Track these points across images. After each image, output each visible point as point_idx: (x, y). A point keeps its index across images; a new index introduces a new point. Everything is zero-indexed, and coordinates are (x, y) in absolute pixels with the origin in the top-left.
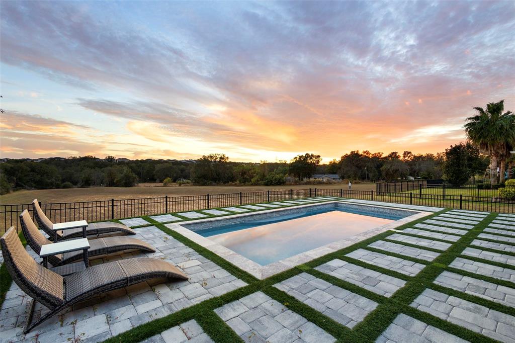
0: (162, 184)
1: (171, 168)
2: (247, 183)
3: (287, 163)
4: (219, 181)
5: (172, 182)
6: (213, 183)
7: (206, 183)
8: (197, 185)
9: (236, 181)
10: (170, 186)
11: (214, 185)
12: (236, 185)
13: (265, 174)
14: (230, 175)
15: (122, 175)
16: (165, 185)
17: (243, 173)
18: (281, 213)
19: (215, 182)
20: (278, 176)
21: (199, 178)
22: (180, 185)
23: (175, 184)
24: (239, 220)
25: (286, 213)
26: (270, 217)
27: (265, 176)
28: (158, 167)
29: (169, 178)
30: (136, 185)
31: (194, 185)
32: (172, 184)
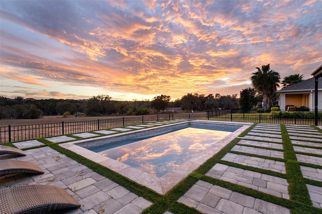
0: (62, 116)
1: (69, 104)
2: (124, 114)
3: (150, 101)
4: (105, 113)
5: (70, 115)
6: (101, 115)
7: (96, 114)
8: (89, 116)
9: (116, 112)
11: (102, 116)
12: (117, 115)
14: (112, 109)
16: (65, 117)
17: (122, 107)
18: (155, 130)
19: (102, 114)
20: (144, 109)
21: (91, 111)
22: (76, 116)
23: (72, 116)
25: (159, 130)
26: (148, 134)
27: (136, 109)
28: (59, 104)
29: (68, 112)
30: (41, 117)
31: (86, 116)
32: (70, 116)
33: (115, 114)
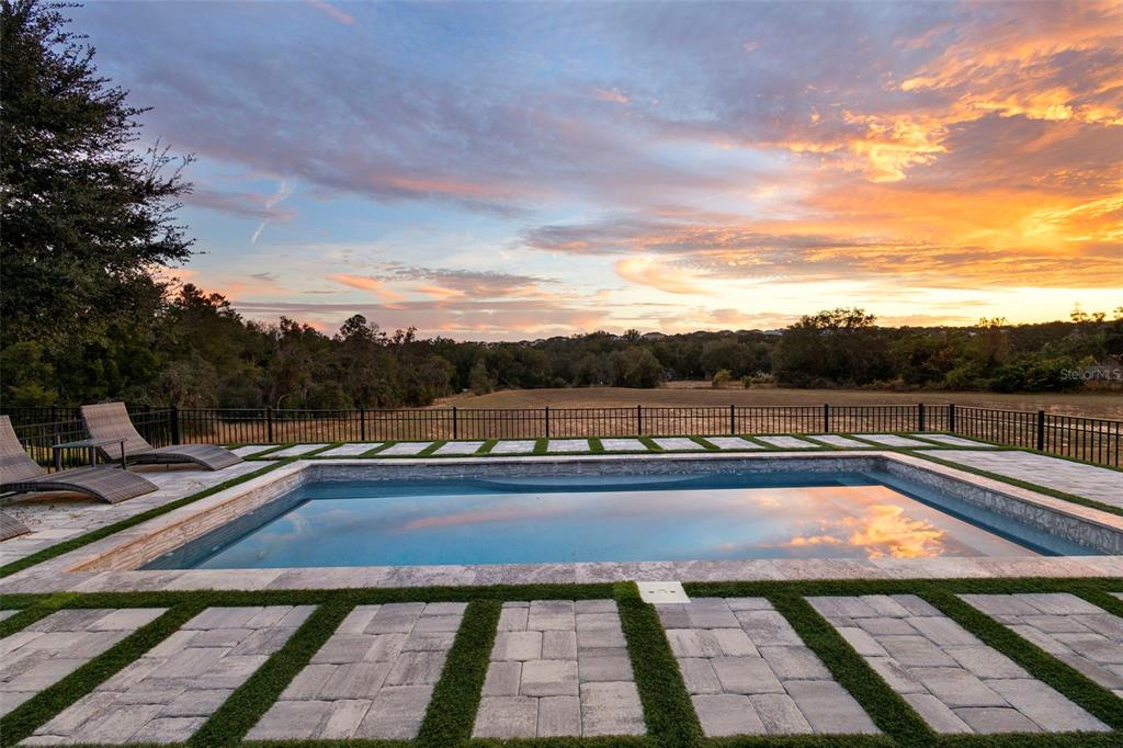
0: (710, 384)
1: (734, 347)
2: (929, 382)
3: (1106, 319)
4: (845, 378)
5: (731, 380)
6: (829, 384)
7: (809, 382)
8: (786, 387)
9: (893, 376)
10: (725, 389)
11: (831, 388)
12: (893, 389)
13: (998, 357)
14: (877, 360)
15: (638, 365)
16: (715, 386)
17: (920, 357)
19: (835, 380)
20: (1048, 364)
21: (792, 370)
22: (747, 386)
23: (737, 383)
24: (461, 471)
26: (560, 475)
27: (998, 364)
28: (708, 347)
29: (725, 371)
30: (661, 384)
31: (779, 387)
32: (732, 383)
33: (887, 385)
